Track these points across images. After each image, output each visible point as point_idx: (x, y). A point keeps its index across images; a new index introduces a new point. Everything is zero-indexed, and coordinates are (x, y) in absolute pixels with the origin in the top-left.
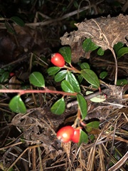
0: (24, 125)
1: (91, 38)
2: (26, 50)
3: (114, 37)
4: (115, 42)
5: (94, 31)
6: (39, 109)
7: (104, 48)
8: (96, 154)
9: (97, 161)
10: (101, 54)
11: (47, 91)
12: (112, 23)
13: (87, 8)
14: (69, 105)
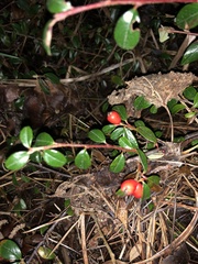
0: (71, 196)
1: (143, 96)
2: (57, 112)
3: (167, 94)
4: (168, 99)
5: (146, 89)
6: (88, 175)
7: (158, 105)
8: (157, 226)
9: (159, 235)
10: (154, 112)
11: (108, 146)
12: (164, 80)
13: (131, 60)
14: (128, 161)
